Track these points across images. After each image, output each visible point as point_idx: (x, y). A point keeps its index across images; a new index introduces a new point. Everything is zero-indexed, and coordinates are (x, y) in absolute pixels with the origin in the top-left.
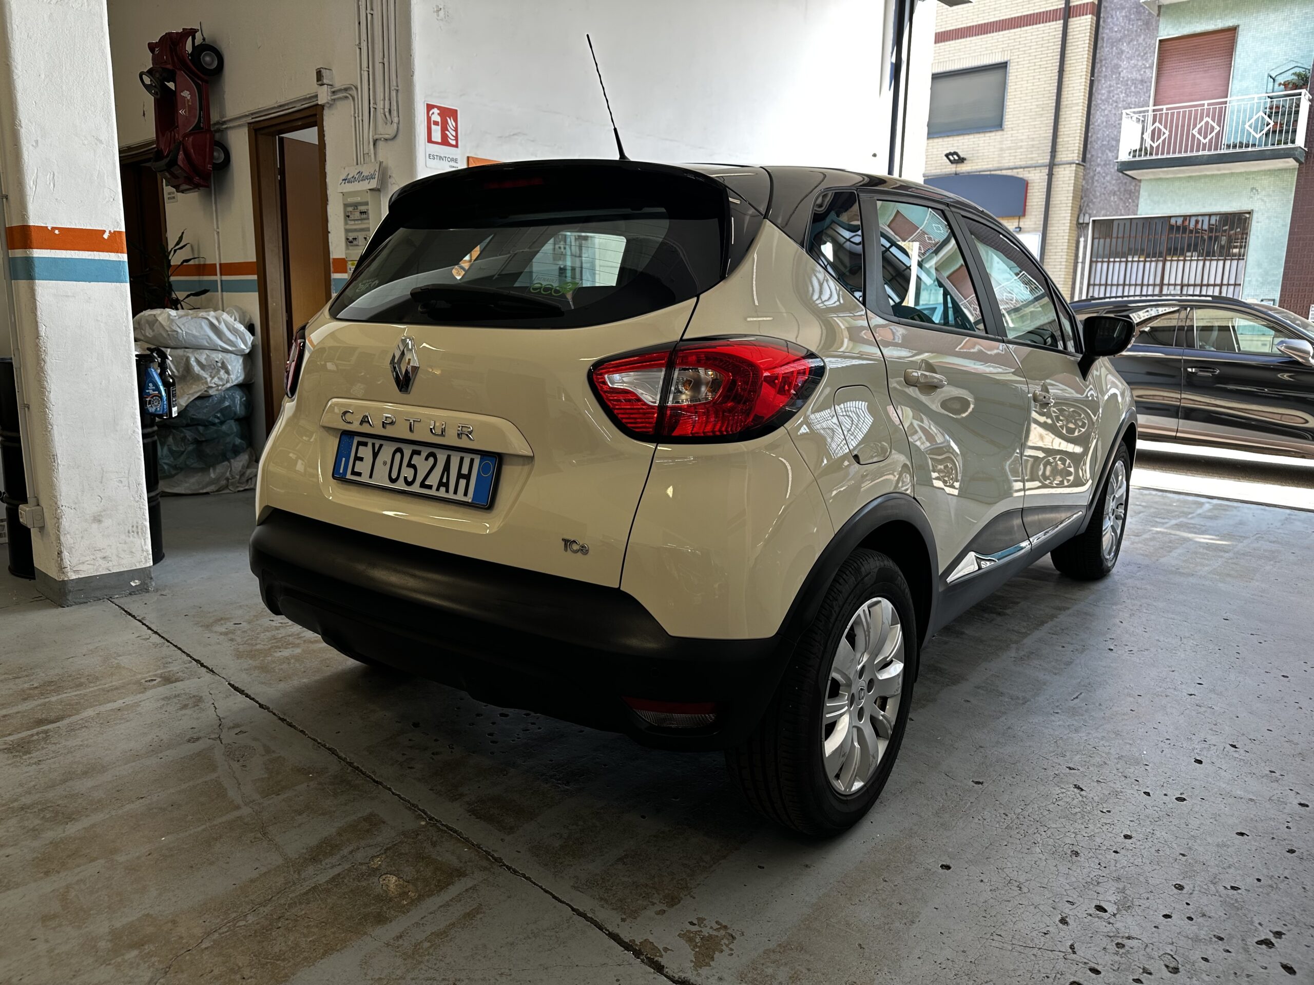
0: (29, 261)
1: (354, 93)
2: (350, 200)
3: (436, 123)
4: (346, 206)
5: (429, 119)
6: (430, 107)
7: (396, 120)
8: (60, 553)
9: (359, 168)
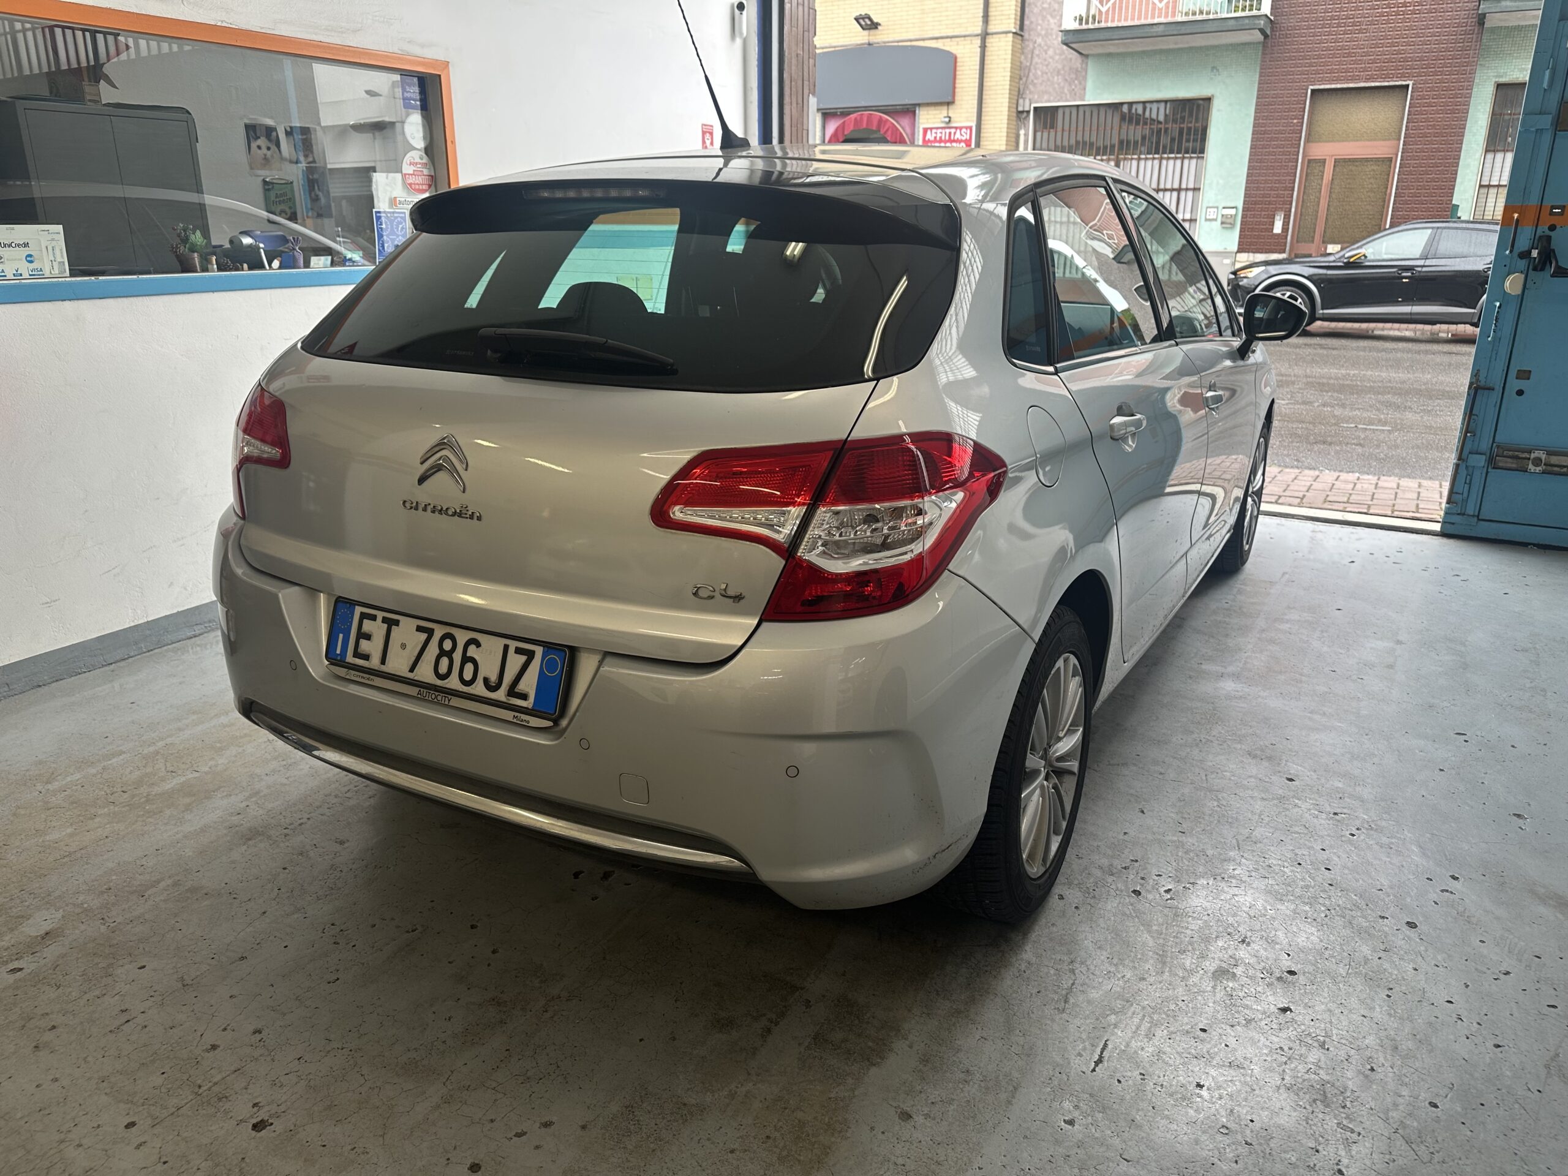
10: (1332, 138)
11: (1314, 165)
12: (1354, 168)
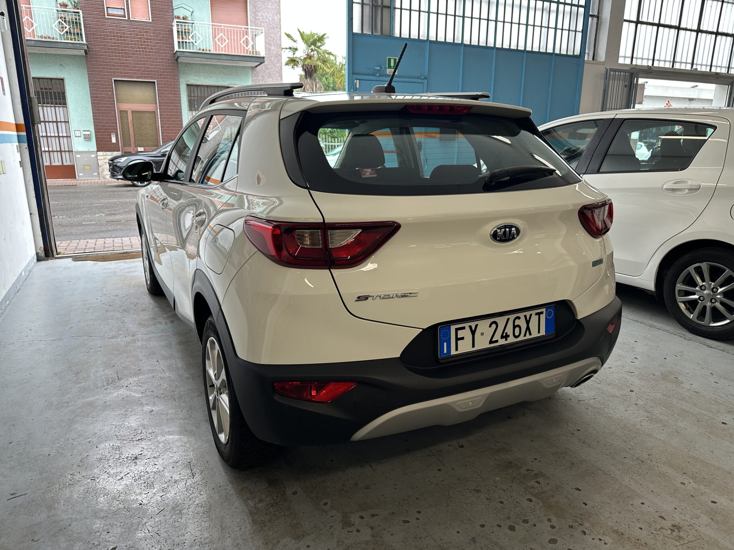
10: (128, 102)
11: (123, 113)
12: (140, 115)
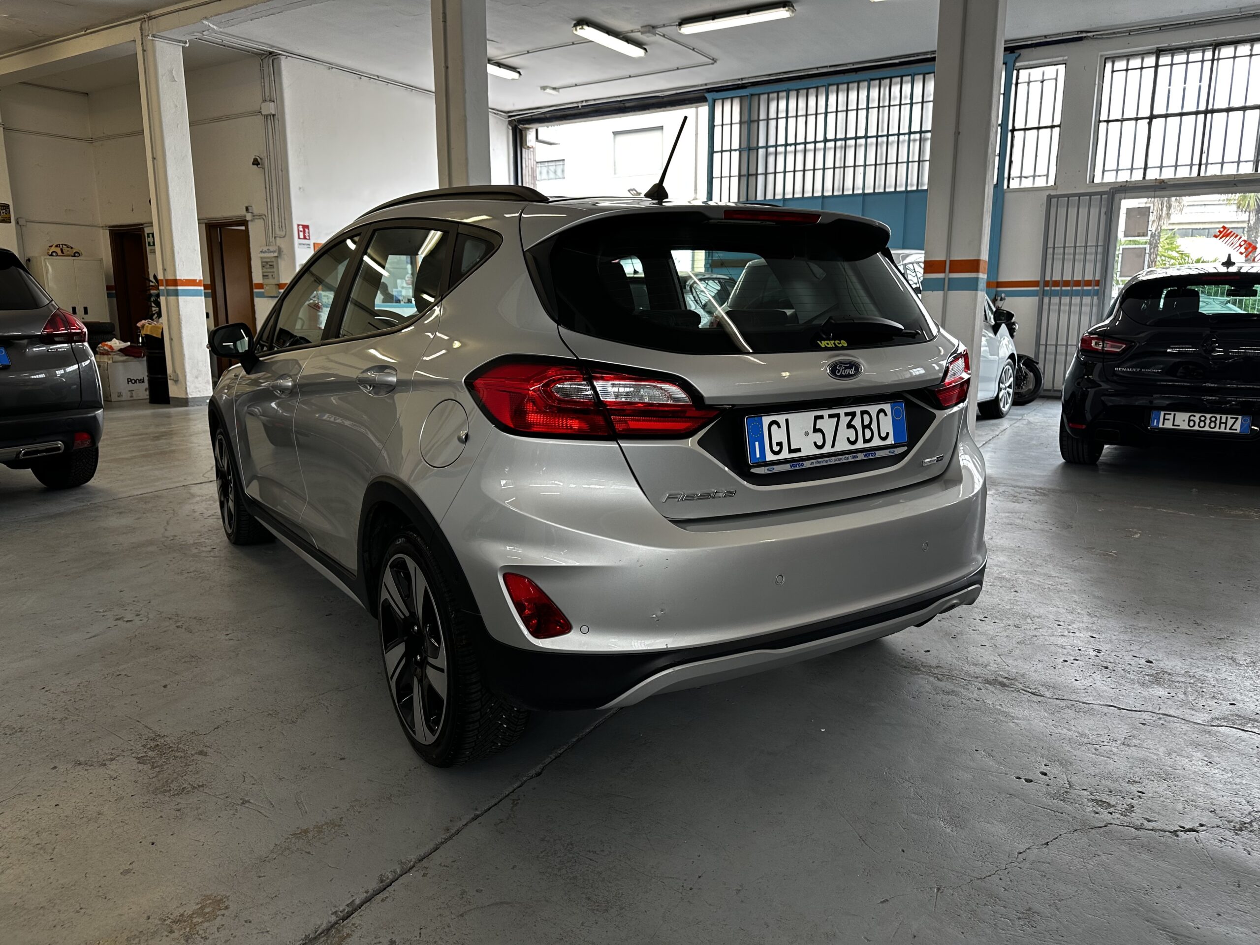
0: (177, 290)
1: (264, 217)
2: (264, 260)
3: (301, 231)
4: (262, 262)
5: (298, 230)
6: (298, 225)
7: (284, 230)
8: (186, 388)
9: (268, 247)
